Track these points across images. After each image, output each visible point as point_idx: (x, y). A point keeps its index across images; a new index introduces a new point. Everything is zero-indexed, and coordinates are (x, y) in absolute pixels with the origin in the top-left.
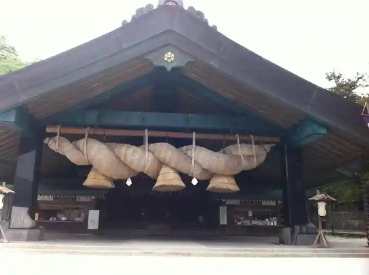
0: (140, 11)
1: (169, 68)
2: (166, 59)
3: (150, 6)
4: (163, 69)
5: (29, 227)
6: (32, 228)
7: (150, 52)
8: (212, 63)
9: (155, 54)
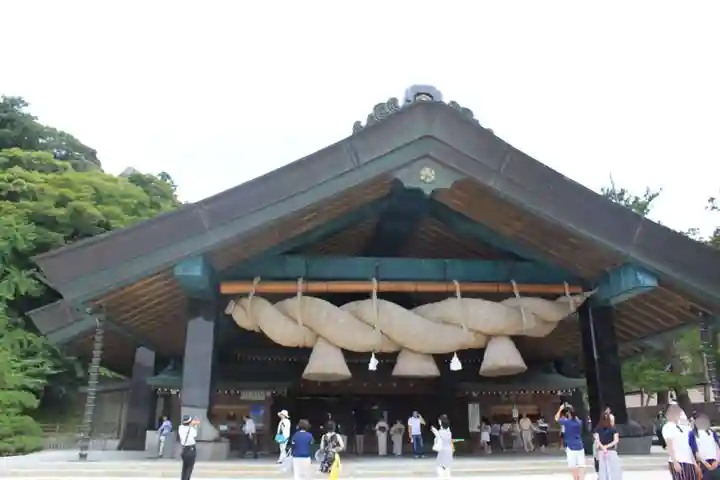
0: (379, 107)
1: (428, 192)
2: (422, 178)
3: (394, 101)
4: (419, 192)
5: (211, 439)
6: (216, 441)
7: (399, 168)
8: (491, 183)
9: (405, 171)
